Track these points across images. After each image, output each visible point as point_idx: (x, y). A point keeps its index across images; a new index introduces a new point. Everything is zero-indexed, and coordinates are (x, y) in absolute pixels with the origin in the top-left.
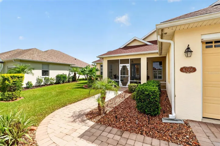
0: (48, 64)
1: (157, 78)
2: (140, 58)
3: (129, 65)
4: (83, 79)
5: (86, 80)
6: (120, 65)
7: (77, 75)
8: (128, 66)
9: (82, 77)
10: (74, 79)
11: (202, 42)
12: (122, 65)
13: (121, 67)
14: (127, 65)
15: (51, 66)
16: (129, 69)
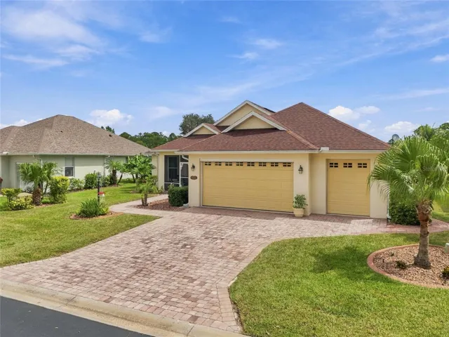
0: (73, 158)
4: (129, 181)
5: (134, 182)
6: (180, 163)
7: (118, 174)
9: (128, 176)
10: (112, 181)
11: (201, 162)
12: (183, 163)
13: (182, 166)
15: (76, 161)
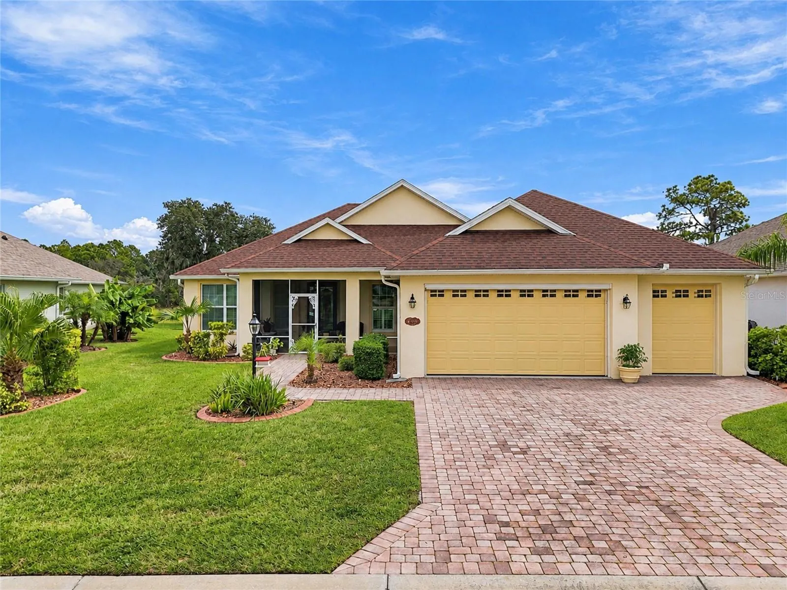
1: (381, 328)
2: (345, 281)
3: (316, 296)
6: (291, 296)
8: (314, 299)
11: (426, 290)
12: (297, 296)
13: (294, 303)
14: (310, 296)
16: (316, 308)
